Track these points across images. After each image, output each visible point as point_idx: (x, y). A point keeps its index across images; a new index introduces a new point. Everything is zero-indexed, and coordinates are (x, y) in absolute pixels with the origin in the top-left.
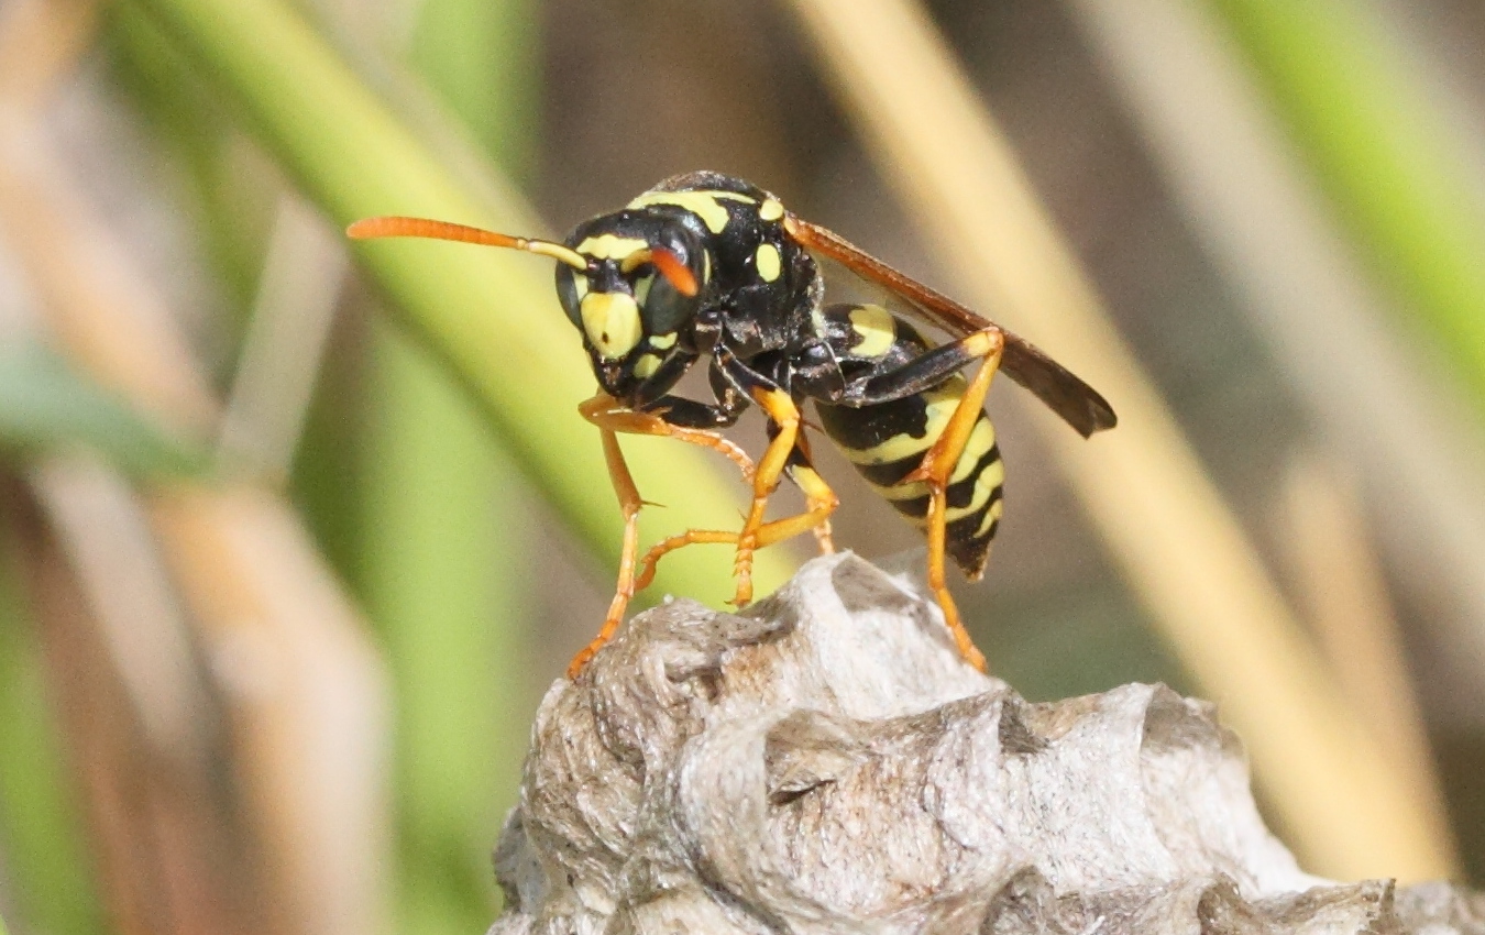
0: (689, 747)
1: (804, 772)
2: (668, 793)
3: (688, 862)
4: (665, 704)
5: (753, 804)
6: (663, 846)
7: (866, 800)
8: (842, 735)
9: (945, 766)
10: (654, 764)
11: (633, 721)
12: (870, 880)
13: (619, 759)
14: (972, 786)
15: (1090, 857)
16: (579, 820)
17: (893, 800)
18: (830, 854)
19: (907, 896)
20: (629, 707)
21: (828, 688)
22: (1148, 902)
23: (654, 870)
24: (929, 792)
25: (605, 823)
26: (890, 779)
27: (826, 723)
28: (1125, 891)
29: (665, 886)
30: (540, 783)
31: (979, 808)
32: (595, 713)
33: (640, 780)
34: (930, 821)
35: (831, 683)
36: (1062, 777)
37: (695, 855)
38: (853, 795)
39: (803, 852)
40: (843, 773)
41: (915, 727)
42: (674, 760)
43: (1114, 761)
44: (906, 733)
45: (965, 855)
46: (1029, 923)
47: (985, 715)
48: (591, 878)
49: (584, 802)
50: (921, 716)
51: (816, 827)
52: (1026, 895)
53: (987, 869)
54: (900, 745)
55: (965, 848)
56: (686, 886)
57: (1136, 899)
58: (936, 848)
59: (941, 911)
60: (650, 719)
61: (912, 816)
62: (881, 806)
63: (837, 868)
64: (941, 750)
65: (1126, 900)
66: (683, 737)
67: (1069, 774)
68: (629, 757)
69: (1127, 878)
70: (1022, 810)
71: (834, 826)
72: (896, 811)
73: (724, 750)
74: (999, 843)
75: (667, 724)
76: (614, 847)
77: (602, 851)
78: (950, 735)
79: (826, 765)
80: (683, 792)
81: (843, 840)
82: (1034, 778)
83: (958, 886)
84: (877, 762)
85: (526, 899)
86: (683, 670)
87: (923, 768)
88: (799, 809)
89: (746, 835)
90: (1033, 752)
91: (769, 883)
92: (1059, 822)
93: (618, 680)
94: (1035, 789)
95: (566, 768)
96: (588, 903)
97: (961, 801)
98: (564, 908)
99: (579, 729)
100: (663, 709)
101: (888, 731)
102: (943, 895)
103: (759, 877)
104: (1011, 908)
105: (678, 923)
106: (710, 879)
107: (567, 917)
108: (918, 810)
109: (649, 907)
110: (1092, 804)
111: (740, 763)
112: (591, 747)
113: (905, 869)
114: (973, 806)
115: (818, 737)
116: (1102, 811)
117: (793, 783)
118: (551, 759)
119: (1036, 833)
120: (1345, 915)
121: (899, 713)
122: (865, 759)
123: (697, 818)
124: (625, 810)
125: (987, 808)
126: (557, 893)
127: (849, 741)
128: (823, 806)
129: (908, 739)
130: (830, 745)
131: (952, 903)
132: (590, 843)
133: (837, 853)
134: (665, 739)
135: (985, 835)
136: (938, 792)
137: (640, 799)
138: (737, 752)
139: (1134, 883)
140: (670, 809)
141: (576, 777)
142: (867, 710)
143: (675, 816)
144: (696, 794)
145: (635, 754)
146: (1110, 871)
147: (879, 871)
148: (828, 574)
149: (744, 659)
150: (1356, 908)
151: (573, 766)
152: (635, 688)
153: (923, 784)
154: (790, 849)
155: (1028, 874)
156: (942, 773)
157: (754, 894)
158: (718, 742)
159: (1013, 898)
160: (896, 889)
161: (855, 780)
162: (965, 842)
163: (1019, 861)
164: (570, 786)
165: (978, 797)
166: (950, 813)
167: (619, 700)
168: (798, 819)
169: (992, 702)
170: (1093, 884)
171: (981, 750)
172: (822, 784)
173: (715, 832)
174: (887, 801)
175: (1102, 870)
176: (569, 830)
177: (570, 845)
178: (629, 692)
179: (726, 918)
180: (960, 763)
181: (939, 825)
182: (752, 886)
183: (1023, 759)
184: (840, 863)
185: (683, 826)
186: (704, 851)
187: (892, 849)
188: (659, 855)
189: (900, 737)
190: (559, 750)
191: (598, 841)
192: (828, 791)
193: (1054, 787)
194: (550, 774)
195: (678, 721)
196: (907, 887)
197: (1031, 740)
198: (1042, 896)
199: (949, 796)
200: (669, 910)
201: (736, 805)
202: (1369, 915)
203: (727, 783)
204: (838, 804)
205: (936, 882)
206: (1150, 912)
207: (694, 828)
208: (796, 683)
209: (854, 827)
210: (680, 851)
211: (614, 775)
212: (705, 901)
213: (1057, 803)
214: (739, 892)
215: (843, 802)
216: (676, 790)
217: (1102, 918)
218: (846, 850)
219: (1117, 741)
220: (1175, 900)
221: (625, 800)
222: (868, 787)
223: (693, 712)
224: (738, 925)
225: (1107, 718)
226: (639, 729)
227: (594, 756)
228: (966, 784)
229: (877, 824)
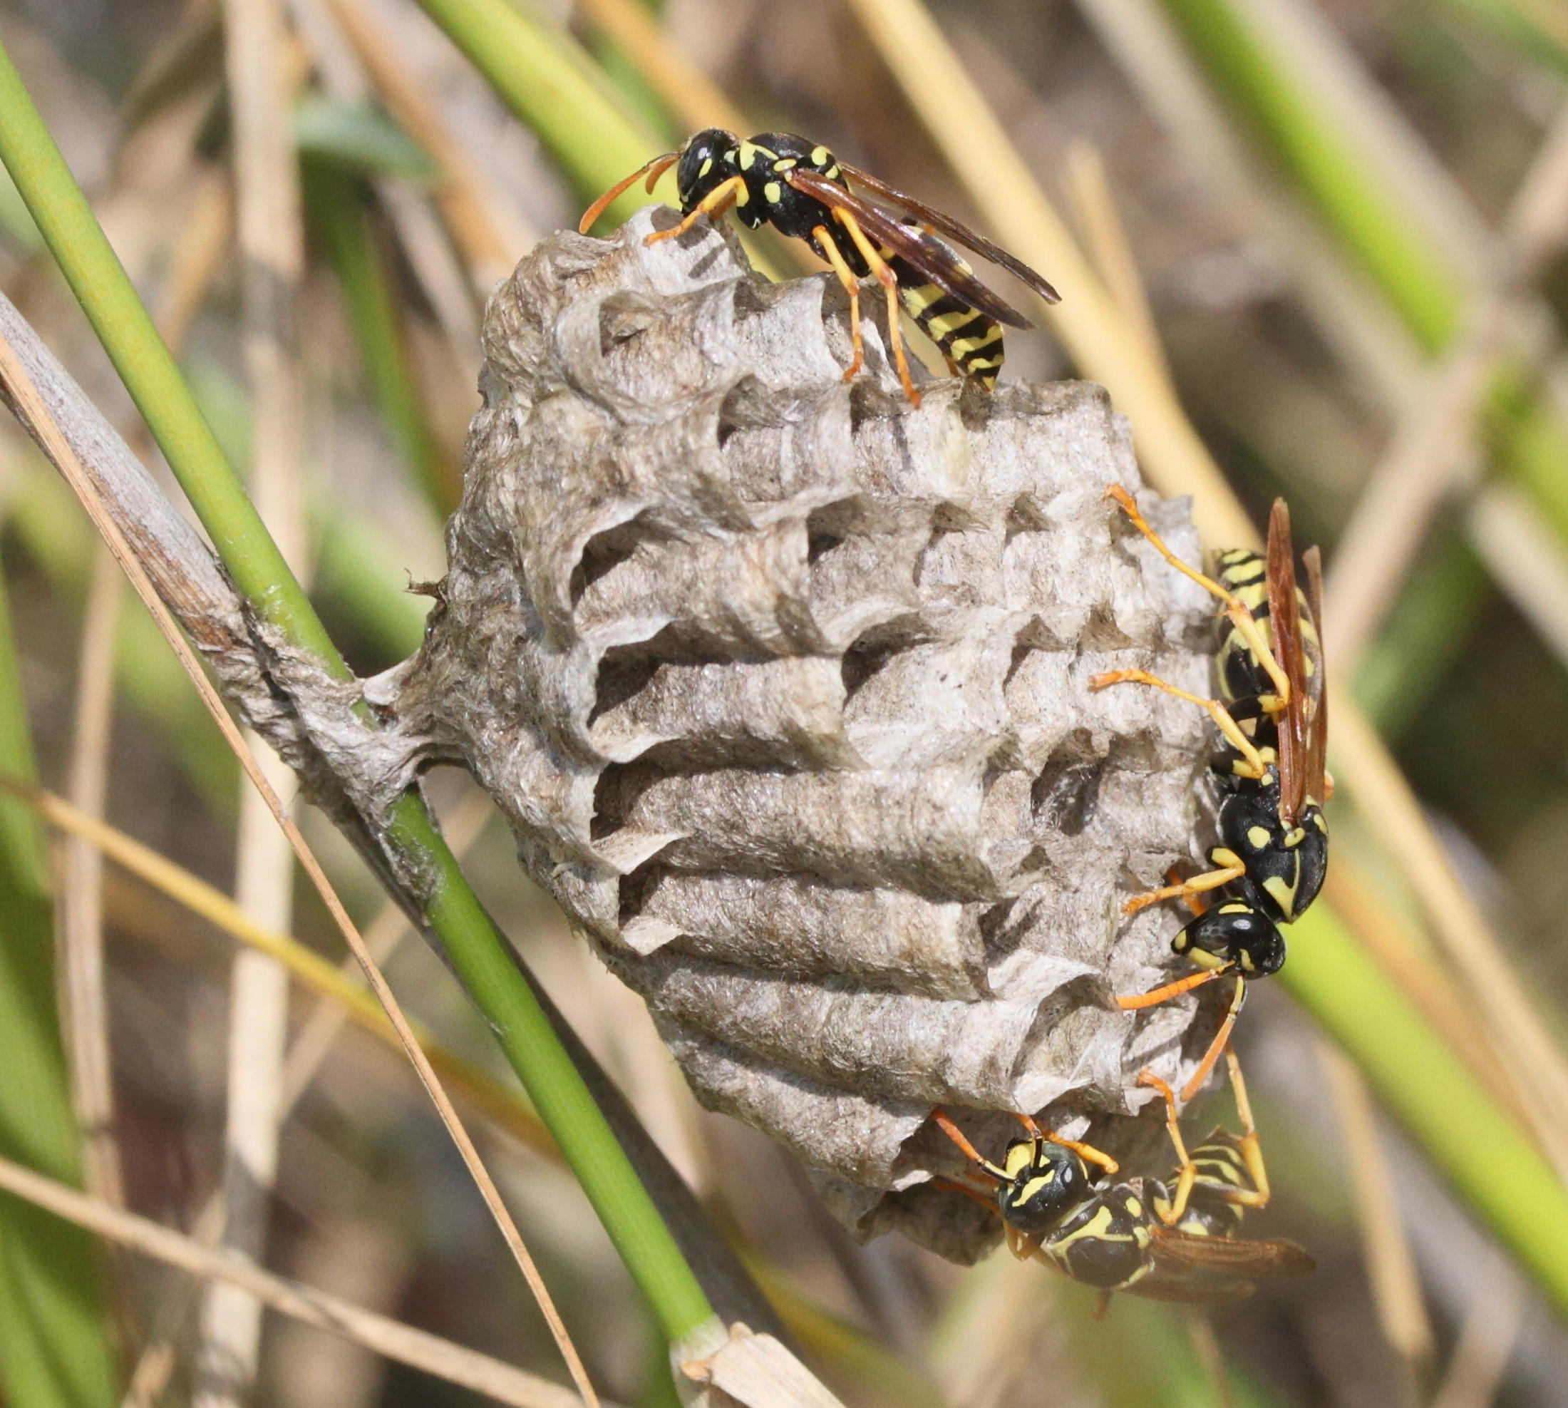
0: (562, 313)
1: (629, 326)
2: (551, 338)
3: (563, 378)
4: (551, 289)
5: (594, 343)
6: (550, 368)
7: (662, 340)
8: (648, 304)
9: (704, 320)
10: (547, 323)
11: (536, 300)
12: (666, 384)
13: (529, 321)
14: (719, 330)
15: (795, 368)
16: (510, 355)
17: (677, 339)
18: (644, 369)
19: (685, 392)
20: (533, 292)
21: (648, 278)
22: (824, 393)
23: (546, 382)
24: (696, 335)
25: (524, 357)
26: (676, 328)
27: (638, 298)
28: (814, 388)
29: (552, 390)
30: (490, 335)
31: (723, 342)
32: (516, 296)
33: (540, 332)
34: (697, 350)
35: (650, 276)
36: (779, 325)
37: (566, 373)
38: (656, 337)
39: (631, 370)
40: (651, 325)
41: (690, 299)
42: (555, 321)
43: (807, 315)
44: (686, 302)
45: (716, 369)
46: (755, 405)
47: (727, 291)
48: (521, 388)
49: (513, 346)
50: (695, 293)
51: (637, 355)
52: (751, 390)
53: (728, 377)
54: (681, 308)
55: (716, 365)
56: (563, 390)
57: (819, 391)
58: (700, 365)
59: (700, 400)
60: (544, 298)
61: (687, 348)
62: (671, 343)
63: (649, 378)
64: (703, 311)
65: (813, 392)
66: (561, 307)
67: (782, 323)
68: (534, 319)
69: (815, 379)
70: (757, 343)
71: (646, 355)
72: (679, 346)
73: (579, 314)
74: (735, 361)
75: (553, 301)
76: (530, 370)
77: (523, 372)
78: (708, 303)
79: (641, 321)
80: (558, 338)
81: (651, 362)
82: (764, 325)
83: (711, 386)
84: (669, 318)
85: (492, 400)
86: (571, 270)
87: (693, 321)
88: (628, 346)
89: (591, 361)
90: (763, 311)
91: (605, 387)
92: (778, 349)
93: (527, 277)
94: (765, 332)
95: (502, 326)
96: (519, 402)
97: (714, 338)
98: (508, 405)
99: (508, 305)
100: (551, 293)
101: (676, 301)
102: (703, 391)
103: (599, 384)
104: (744, 397)
105: (560, 411)
106: (574, 385)
107: (510, 410)
108: (690, 344)
109: (545, 403)
110: (795, 338)
111: (585, 321)
112: (515, 315)
113: (684, 377)
114: (720, 341)
115: (635, 305)
116: (801, 342)
117: (623, 331)
118: (494, 322)
119: (766, 356)
120: (940, 396)
121: (684, 291)
122: (662, 317)
123: (565, 352)
124: (534, 349)
125: (727, 342)
126: (505, 397)
127: (652, 307)
128: (640, 343)
129: (685, 306)
130: (641, 309)
131: (707, 395)
132: (517, 368)
133: (647, 369)
134: (553, 309)
135: (727, 357)
136: (701, 335)
137: (540, 342)
138: (586, 315)
139: (819, 382)
140: (552, 348)
141: (508, 331)
142: (667, 290)
143: (555, 351)
144: (564, 339)
145: (537, 318)
146: (806, 376)
147: (671, 378)
148: (650, 215)
149: (603, 264)
150: (946, 393)
151: (506, 326)
152: (536, 281)
153: (693, 330)
154: (624, 368)
155: (750, 378)
156: (704, 325)
157: (598, 393)
158: (576, 310)
159: (744, 392)
160: (679, 389)
161: (658, 329)
162: (716, 361)
163: (745, 370)
164: (505, 337)
165: (722, 336)
166: (707, 346)
167: (528, 288)
168: (628, 351)
169: (731, 283)
170: (797, 383)
171: (724, 311)
172: (641, 331)
173: (575, 360)
174: (674, 340)
175: (802, 376)
176: (506, 361)
177: (507, 370)
178: (533, 284)
179: (585, 407)
180: (713, 318)
181: (702, 352)
182: (596, 389)
183: (759, 315)
184: (650, 375)
185: (559, 357)
186: (570, 371)
187: (677, 366)
188: (549, 373)
189: (682, 304)
190: (499, 317)
191: (521, 367)
192: (643, 336)
193: (775, 331)
194: (494, 330)
195: (559, 299)
196: (685, 387)
197: (762, 304)
198: (760, 391)
199: (707, 336)
200: (556, 404)
201: (585, 343)
202: (954, 396)
203: (580, 333)
204: (648, 343)
205: (700, 384)
206: (825, 397)
207: (564, 357)
208: (631, 276)
209: (657, 355)
210: (559, 371)
211: (528, 330)
212: (573, 398)
213: (776, 339)
214: (590, 392)
215: (651, 341)
216: (555, 337)
217: (797, 402)
218: (653, 367)
219: (808, 304)
220: (838, 390)
221: (533, 344)
222: (664, 332)
223: (566, 294)
224: (591, 411)
225: (804, 290)
226: (539, 304)
227: (516, 319)
228: (716, 329)
229: (669, 353)
